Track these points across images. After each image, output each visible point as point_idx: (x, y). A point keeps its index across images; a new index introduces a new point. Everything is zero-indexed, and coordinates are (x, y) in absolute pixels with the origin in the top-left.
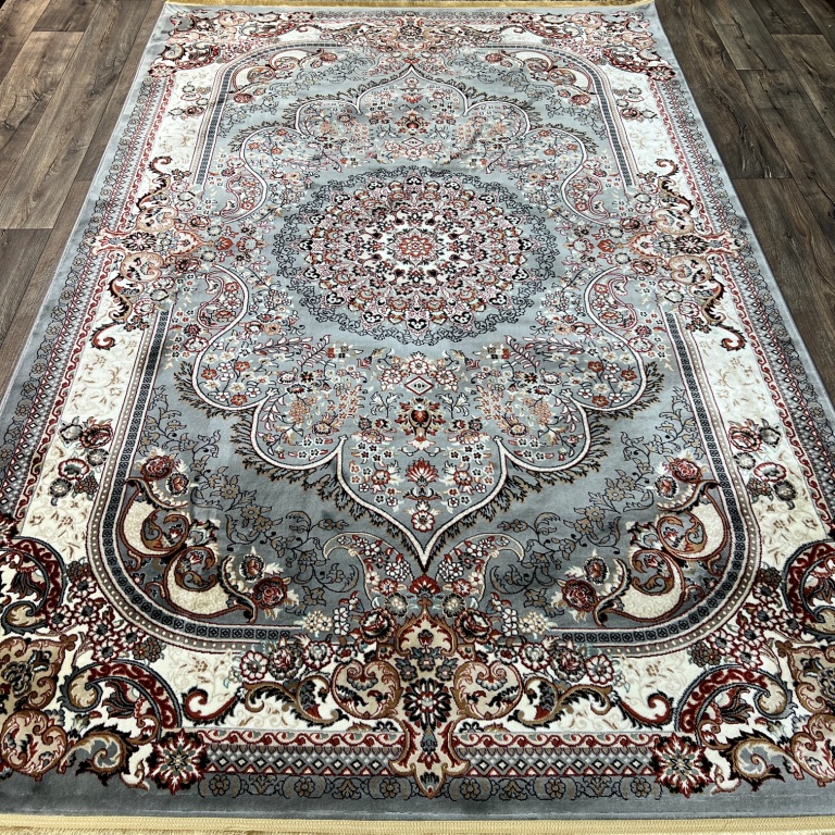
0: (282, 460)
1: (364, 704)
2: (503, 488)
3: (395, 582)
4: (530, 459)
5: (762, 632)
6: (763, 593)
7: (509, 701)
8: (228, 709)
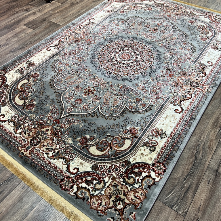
0: (56, 85)
1: (25, 134)
2: (91, 113)
3: (52, 118)
4: (103, 110)
5: (112, 172)
6: (122, 165)
7: (49, 151)
8: (5, 121)
